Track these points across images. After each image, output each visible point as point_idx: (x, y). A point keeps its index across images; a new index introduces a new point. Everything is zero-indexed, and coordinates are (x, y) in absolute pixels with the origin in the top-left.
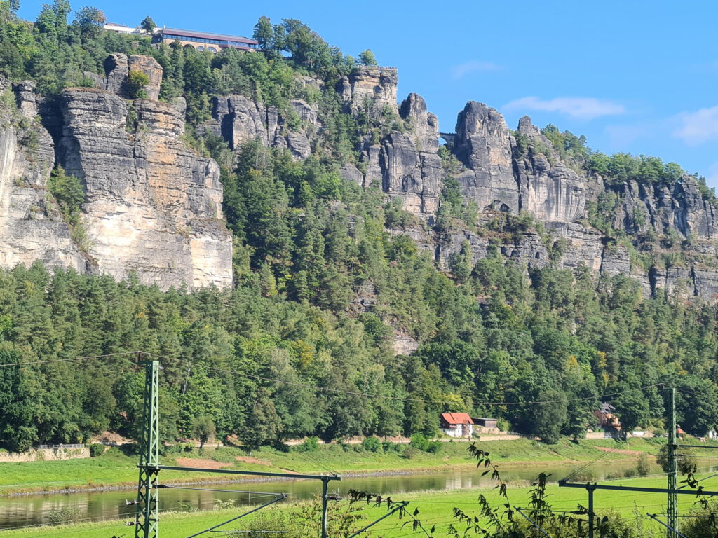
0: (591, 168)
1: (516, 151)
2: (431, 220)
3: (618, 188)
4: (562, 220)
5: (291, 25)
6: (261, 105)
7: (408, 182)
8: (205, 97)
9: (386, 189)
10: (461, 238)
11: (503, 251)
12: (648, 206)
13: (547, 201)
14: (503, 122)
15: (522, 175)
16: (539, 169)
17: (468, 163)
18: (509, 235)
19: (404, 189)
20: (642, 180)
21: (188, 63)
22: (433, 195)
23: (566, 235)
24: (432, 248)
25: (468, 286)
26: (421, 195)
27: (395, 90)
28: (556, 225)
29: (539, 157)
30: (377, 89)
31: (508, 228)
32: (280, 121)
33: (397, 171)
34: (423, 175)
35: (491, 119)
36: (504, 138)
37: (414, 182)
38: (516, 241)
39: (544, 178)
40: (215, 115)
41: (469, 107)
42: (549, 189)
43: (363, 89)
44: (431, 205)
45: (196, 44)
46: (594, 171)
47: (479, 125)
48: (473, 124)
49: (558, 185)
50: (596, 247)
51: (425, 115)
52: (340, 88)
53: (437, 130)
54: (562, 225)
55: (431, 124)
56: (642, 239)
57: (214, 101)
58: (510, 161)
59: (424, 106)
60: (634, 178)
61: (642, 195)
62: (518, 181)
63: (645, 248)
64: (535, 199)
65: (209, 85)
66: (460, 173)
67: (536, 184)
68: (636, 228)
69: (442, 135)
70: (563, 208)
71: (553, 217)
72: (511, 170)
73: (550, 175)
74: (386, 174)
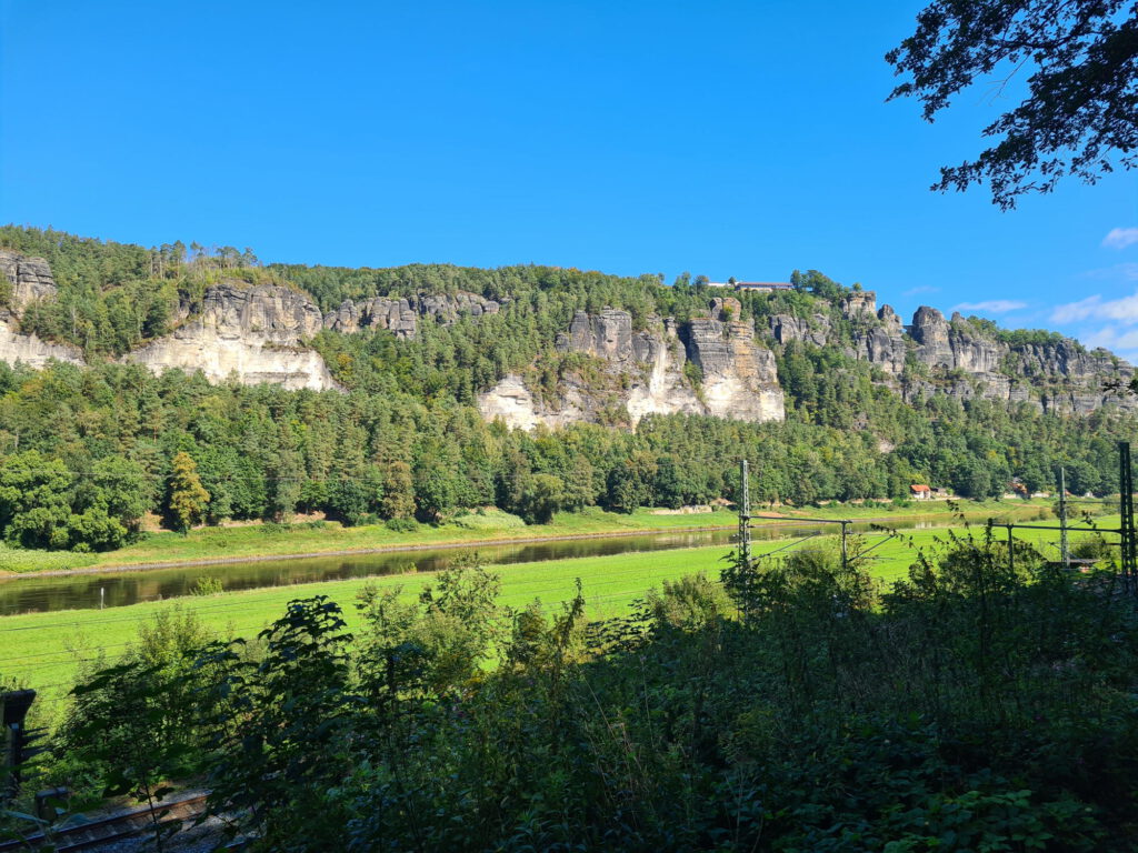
0: (1000, 339)
1: (951, 333)
2: (899, 376)
3: (1019, 350)
4: (982, 370)
5: (811, 273)
6: (796, 319)
7: (884, 355)
8: (765, 317)
9: (871, 360)
10: (918, 384)
11: (945, 391)
12: (1040, 358)
13: (972, 360)
14: (942, 316)
15: (956, 346)
16: (967, 342)
17: (921, 342)
18: (949, 382)
19: (882, 359)
20: (1035, 344)
21: (754, 300)
22: (900, 361)
23: (985, 380)
24: (901, 392)
25: (924, 412)
26: (893, 362)
27: (874, 304)
28: (979, 374)
29: (967, 335)
30: (863, 304)
31: (948, 377)
32: (807, 326)
33: (878, 349)
34: (893, 350)
35: (934, 315)
36: (943, 325)
37: (888, 355)
38: (953, 385)
39: (970, 347)
40: (770, 326)
41: (920, 309)
42: (973, 353)
43: (855, 305)
44: (899, 368)
45: (758, 289)
46: (1002, 341)
47: (927, 320)
48: (923, 319)
49: (979, 351)
50: (1006, 385)
51: (893, 316)
52: (841, 305)
53: (901, 324)
54: (982, 373)
55: (897, 321)
56: (1036, 379)
57: (770, 319)
58: (947, 338)
59: (892, 311)
60: (1030, 343)
61: (1035, 353)
62: (953, 349)
63: (1038, 384)
64: (964, 360)
65: (767, 311)
66: (916, 347)
67: (965, 351)
68: (1032, 373)
69: (905, 327)
70: (983, 364)
71: (977, 369)
72: (948, 344)
73: (973, 345)
74: (871, 351)
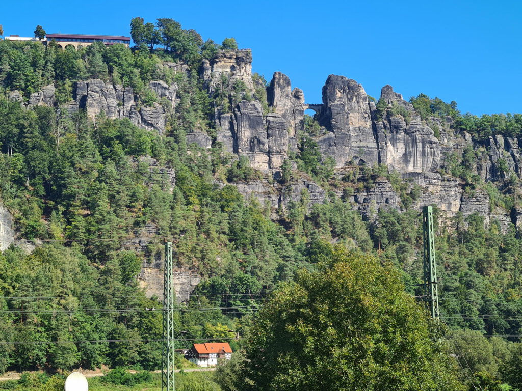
0: (459, 128)
1: (374, 115)
2: (277, 174)
3: (485, 143)
4: (419, 171)
5: (162, 23)
6: (119, 87)
7: (255, 144)
8: (68, 83)
9: (236, 150)
10: (301, 187)
11: (356, 200)
12: (513, 156)
13: (405, 155)
14: (363, 91)
15: (381, 133)
16: (396, 128)
17: (330, 128)
18: (361, 185)
19: (252, 149)
20: (507, 134)
21: (58, 60)
22: (279, 153)
23: (422, 183)
24: (275, 198)
26: (269, 153)
27: (249, 68)
28: (414, 174)
29: (398, 118)
30: (233, 68)
31: (363, 179)
32: (136, 99)
33: (246, 134)
34: (269, 136)
35: (350, 89)
36: (364, 104)
37: (260, 142)
38: (367, 189)
39: (401, 135)
40: (75, 97)
41: (329, 81)
42: (406, 144)
43: (222, 69)
44: (277, 161)
45: (76, 44)
46: (462, 130)
47: (339, 94)
48: (334, 94)
49: (414, 140)
50: (455, 192)
51: (289, 90)
52: (201, 70)
53: (303, 101)
54: (419, 174)
55: (297, 97)
56: (506, 185)
57: (75, 86)
58: (369, 123)
59: (287, 82)
60: (500, 133)
61: (507, 147)
62: (377, 139)
63: (509, 192)
64: (393, 154)
65: (74, 74)
66: (321, 135)
67: (394, 141)
68: (502, 175)
69: (311, 107)
70: (420, 160)
71: (411, 168)
72: (371, 131)
73: (406, 132)
74: (235, 138)
